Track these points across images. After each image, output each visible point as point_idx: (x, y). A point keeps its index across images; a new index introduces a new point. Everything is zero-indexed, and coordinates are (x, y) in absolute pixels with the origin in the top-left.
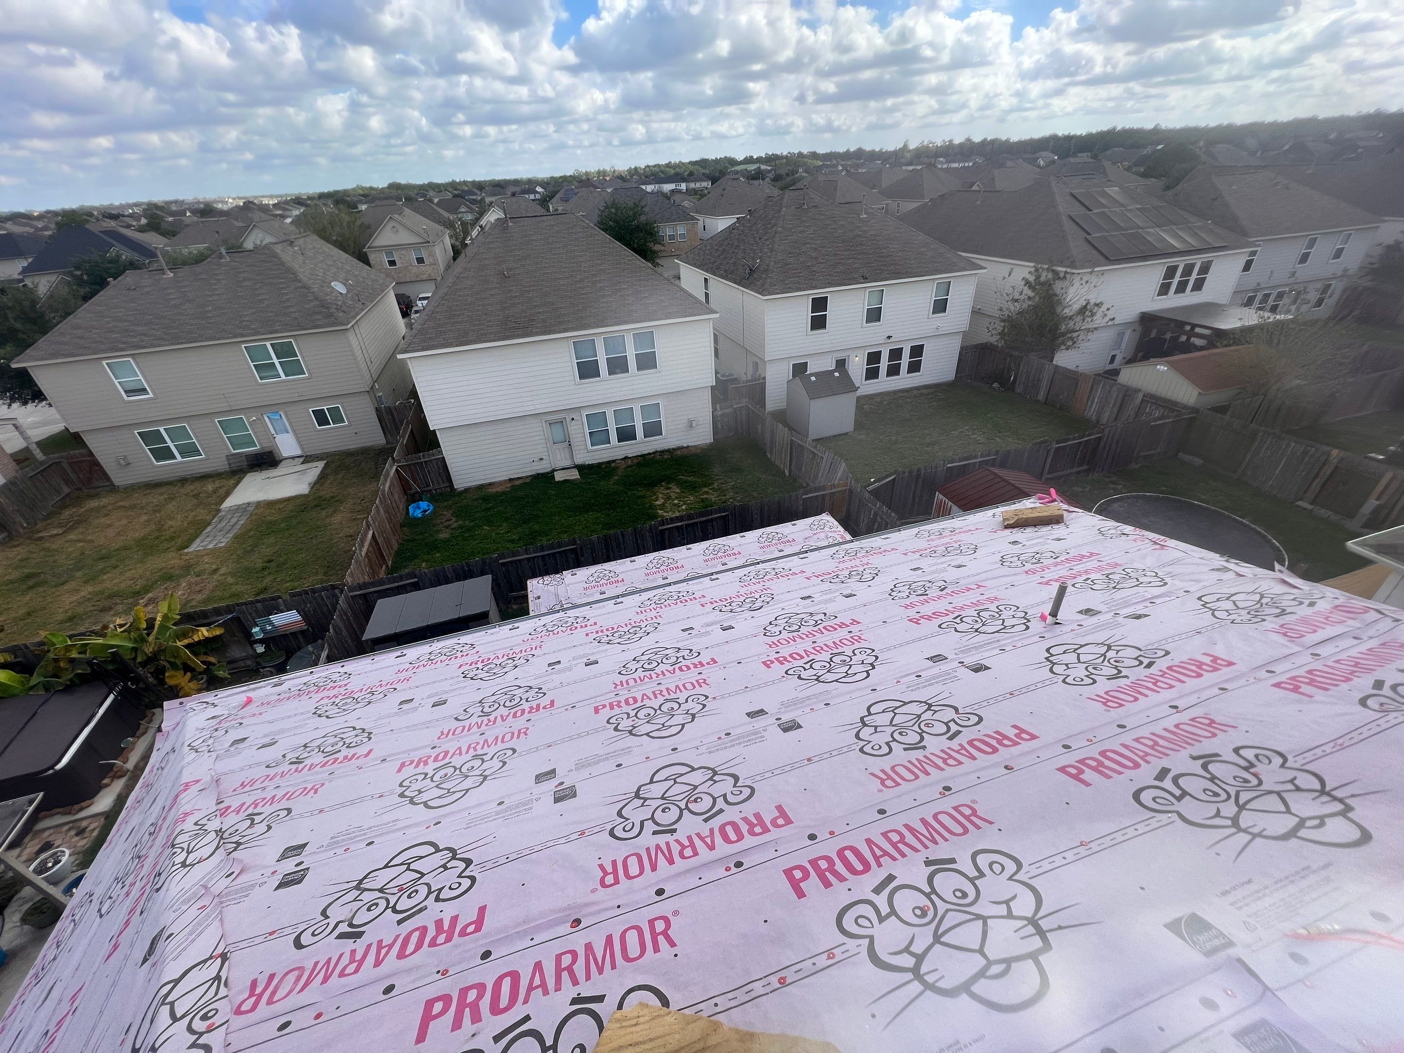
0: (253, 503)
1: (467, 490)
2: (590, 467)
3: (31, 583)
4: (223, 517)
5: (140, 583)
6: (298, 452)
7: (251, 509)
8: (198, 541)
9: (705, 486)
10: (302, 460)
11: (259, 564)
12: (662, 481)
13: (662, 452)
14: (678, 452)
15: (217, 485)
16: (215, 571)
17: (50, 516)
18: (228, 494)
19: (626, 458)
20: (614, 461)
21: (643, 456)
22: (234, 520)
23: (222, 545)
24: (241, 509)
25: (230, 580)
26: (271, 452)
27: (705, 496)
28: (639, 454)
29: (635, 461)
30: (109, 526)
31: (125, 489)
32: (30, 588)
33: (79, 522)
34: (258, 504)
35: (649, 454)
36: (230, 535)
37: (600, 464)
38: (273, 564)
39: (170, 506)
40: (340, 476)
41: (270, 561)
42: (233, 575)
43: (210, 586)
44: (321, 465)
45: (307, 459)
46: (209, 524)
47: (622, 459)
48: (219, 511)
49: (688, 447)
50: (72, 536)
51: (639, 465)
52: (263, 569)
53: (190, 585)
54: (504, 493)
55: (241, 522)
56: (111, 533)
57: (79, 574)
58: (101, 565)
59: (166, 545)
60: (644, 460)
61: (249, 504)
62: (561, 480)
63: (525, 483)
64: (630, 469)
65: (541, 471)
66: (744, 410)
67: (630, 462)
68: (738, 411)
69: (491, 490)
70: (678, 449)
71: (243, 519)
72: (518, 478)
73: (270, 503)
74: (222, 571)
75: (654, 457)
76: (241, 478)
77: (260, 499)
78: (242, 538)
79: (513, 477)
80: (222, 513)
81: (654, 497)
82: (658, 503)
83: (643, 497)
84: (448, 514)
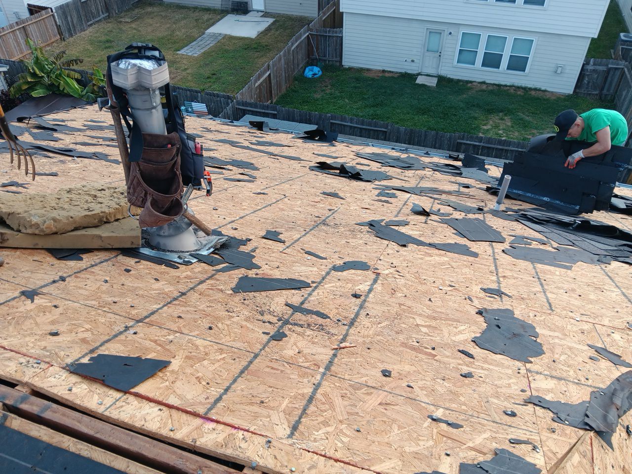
0: (223, 35)
1: (350, 69)
2: (450, 80)
4: (204, 38)
6: (262, 8)
7: (220, 38)
8: (186, 48)
10: (262, 14)
11: (208, 74)
12: (501, 111)
13: (519, 88)
14: (533, 93)
15: (210, 17)
16: (186, 69)
17: (128, 10)
18: (213, 24)
19: (484, 83)
20: (471, 82)
21: (499, 86)
22: (209, 42)
23: (196, 55)
24: (214, 35)
25: (190, 78)
26: (247, 3)
28: (497, 83)
29: (491, 88)
30: (151, 25)
31: (167, 5)
32: (106, 48)
33: (139, 18)
34: (225, 36)
35: (506, 86)
36: (202, 51)
37: (459, 81)
38: (214, 76)
39: (183, 22)
40: (278, 32)
41: (214, 74)
42: (193, 75)
43: (178, 78)
44: (271, 20)
45: (266, 14)
46: (195, 40)
47: (479, 83)
48: (204, 33)
49: (545, 91)
50: (133, 26)
51: (491, 92)
52: (208, 78)
54: (373, 79)
55: (211, 45)
59: (170, 45)
60: (499, 90)
61: (220, 34)
62: (420, 83)
63: (393, 77)
64: (480, 93)
65: (409, 72)
66: (618, 73)
67: (484, 87)
68: (611, 73)
69: (366, 75)
70: (536, 89)
71: (214, 43)
72: (390, 72)
73: (231, 38)
74: (188, 71)
75: (508, 90)
76: (224, 16)
77: (228, 33)
78: (206, 55)
79: (386, 69)
80: (205, 36)
81: (485, 122)
82: (485, 128)
83: (475, 118)
84: (328, 81)
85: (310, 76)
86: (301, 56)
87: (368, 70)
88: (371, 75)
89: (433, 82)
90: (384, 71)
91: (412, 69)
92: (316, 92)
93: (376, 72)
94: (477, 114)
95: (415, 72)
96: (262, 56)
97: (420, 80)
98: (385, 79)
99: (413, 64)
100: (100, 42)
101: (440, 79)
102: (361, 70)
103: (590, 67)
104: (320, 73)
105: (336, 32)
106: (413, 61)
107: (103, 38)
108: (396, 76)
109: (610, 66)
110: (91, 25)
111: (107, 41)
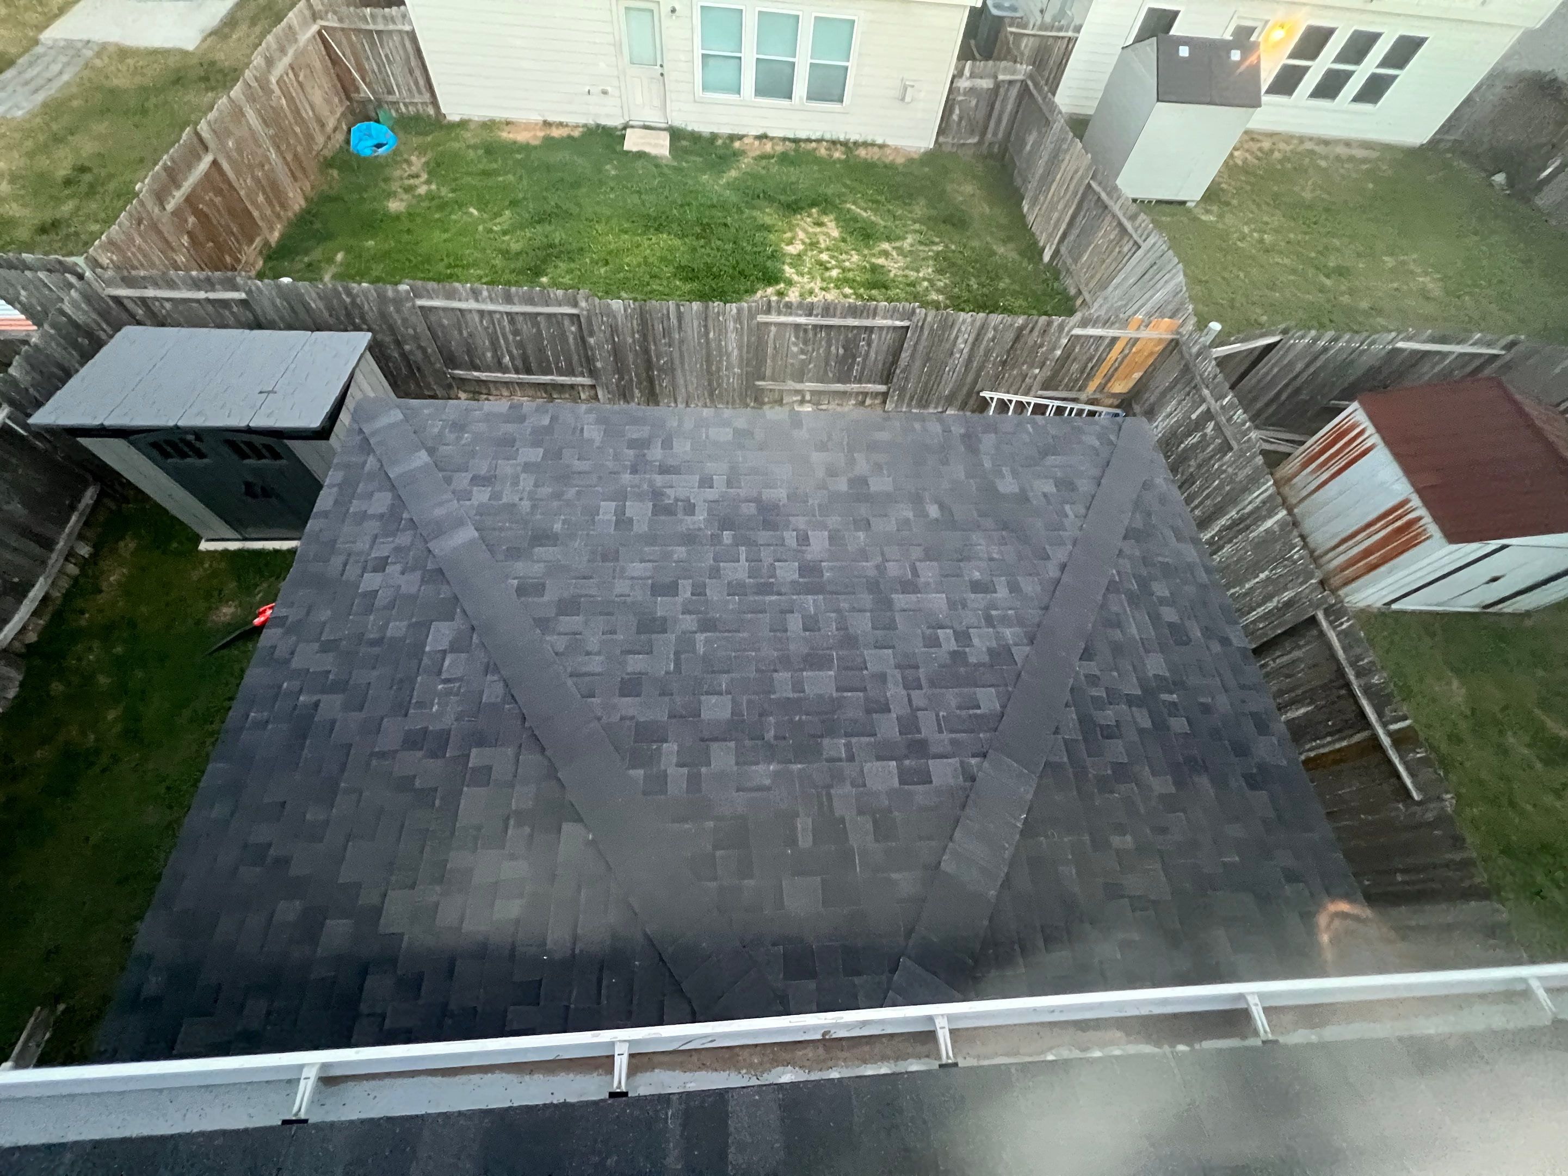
0: (97, 44)
1: (463, 124)
2: (695, 137)
4: (38, 57)
7: (89, 53)
9: (888, 239)
11: (65, 169)
12: (813, 204)
13: (835, 143)
14: (862, 152)
18: (61, 12)
19: (765, 136)
20: (738, 138)
21: (796, 141)
22: (56, 68)
23: (21, 113)
24: (71, 48)
27: (881, 261)
28: (791, 133)
29: (780, 148)
34: (103, 48)
35: (809, 140)
36: (40, 97)
37: (713, 137)
41: (84, 169)
42: (13, 178)
46: (14, 63)
47: (756, 137)
48: (36, 42)
49: (883, 146)
51: (784, 158)
52: (69, 181)
54: (526, 148)
55: (66, 77)
60: (798, 151)
61: (87, 45)
62: (635, 149)
63: (571, 139)
64: (764, 163)
65: (603, 122)
66: (1014, 92)
67: (768, 147)
68: (1002, 91)
69: (505, 136)
70: (865, 144)
71: (72, 69)
72: (561, 124)
73: (123, 53)
75: (815, 149)
77: (110, 40)
78: (53, 109)
79: (550, 119)
80: (39, 49)
81: (789, 235)
82: (792, 250)
83: (768, 229)
84: (417, 162)
85: (367, 152)
87: (507, 124)
88: (522, 137)
89: (660, 146)
90: (546, 124)
91: (608, 115)
92: (390, 195)
93: (527, 126)
94: (768, 216)
95: (620, 122)
97: (632, 142)
98: (549, 142)
99: (609, 102)
101: (676, 134)
102: (490, 125)
103: (964, 84)
104: (391, 142)
106: (606, 92)
108: (575, 134)
109: (1001, 77)
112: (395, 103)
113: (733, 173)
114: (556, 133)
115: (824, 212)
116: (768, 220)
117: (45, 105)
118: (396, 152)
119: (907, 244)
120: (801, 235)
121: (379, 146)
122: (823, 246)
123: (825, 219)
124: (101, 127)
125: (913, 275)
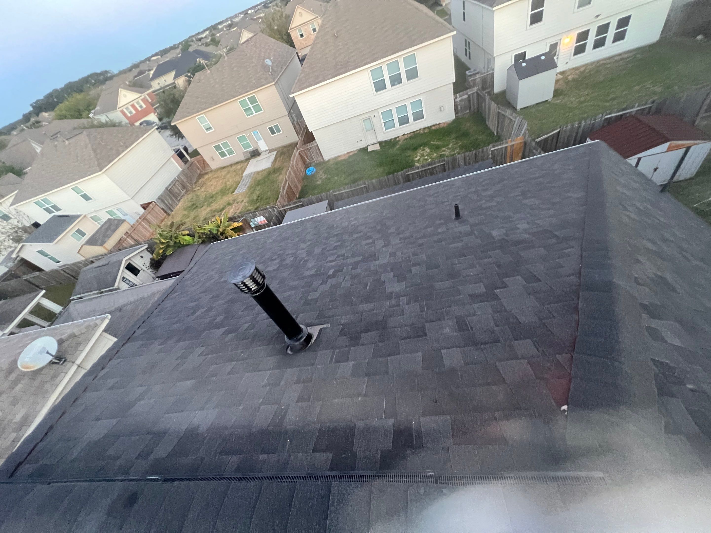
1: (329, 160)
2: (386, 142)
3: (194, 207)
4: (244, 179)
5: (222, 207)
6: (267, 148)
7: (252, 175)
8: (237, 190)
9: (444, 147)
10: (268, 151)
11: (255, 198)
12: (421, 146)
13: (424, 129)
14: (433, 128)
15: (241, 166)
16: (243, 201)
17: (196, 183)
18: (245, 169)
19: (404, 135)
20: (397, 137)
21: (413, 133)
22: (247, 180)
23: (244, 191)
24: (249, 175)
25: (247, 204)
26: (257, 150)
28: (411, 131)
29: (409, 136)
30: (212, 185)
31: (215, 170)
32: (194, 209)
33: (203, 184)
34: (254, 173)
35: (417, 131)
36: (246, 187)
37: (390, 140)
38: (259, 198)
39: (228, 176)
40: (282, 158)
41: (259, 197)
42: (248, 202)
43: (241, 207)
44: (275, 153)
45: (271, 151)
46: (239, 183)
47: (402, 136)
48: (242, 177)
49: (439, 124)
50: (203, 190)
51: (411, 138)
52: (257, 200)
53: (235, 207)
54: (345, 160)
55: (250, 181)
56: (213, 188)
57: (206, 203)
58: (211, 200)
59: (228, 192)
60: (414, 135)
61: (251, 173)
62: (371, 150)
63: (355, 154)
64: (405, 141)
65: (362, 147)
66: (475, 95)
67: (406, 137)
68: (471, 97)
69: (339, 159)
70: (434, 125)
71: (250, 179)
72: (352, 152)
73: (258, 172)
74: (244, 201)
75: (419, 132)
76: (249, 162)
77: (255, 171)
78: (250, 188)
79: (349, 151)
80: (244, 178)
81: (415, 156)
82: (416, 159)
83: (410, 156)
84: (321, 172)
85: (310, 174)
86: (300, 165)
87: (340, 156)
88: (343, 158)
89: (377, 147)
90: (348, 153)
91: (362, 145)
92: (317, 181)
93: (344, 155)
94: (409, 153)
95: (365, 146)
96: (279, 174)
97: (370, 149)
98: (350, 157)
99: (362, 142)
100: (189, 207)
101: (380, 143)
102: (336, 158)
103: (458, 99)
104: (315, 170)
105: (313, 144)
106: (361, 140)
107: (190, 204)
108: (356, 152)
109: (469, 93)
110: (180, 200)
111: (193, 205)
112: (314, 162)
113: (398, 146)
114: (351, 154)
115: (424, 147)
116: (408, 154)
117: (248, 188)
118: (316, 172)
119: (450, 146)
120: (419, 154)
121: (312, 172)
122: (425, 155)
123: (425, 148)
124: (259, 188)
125: (453, 153)
